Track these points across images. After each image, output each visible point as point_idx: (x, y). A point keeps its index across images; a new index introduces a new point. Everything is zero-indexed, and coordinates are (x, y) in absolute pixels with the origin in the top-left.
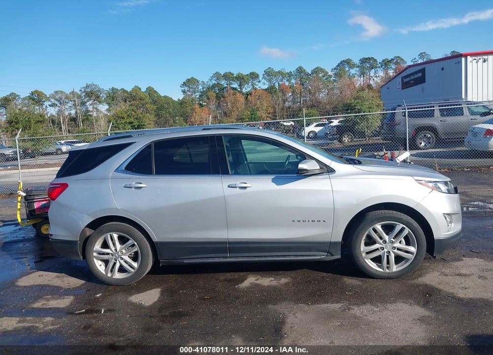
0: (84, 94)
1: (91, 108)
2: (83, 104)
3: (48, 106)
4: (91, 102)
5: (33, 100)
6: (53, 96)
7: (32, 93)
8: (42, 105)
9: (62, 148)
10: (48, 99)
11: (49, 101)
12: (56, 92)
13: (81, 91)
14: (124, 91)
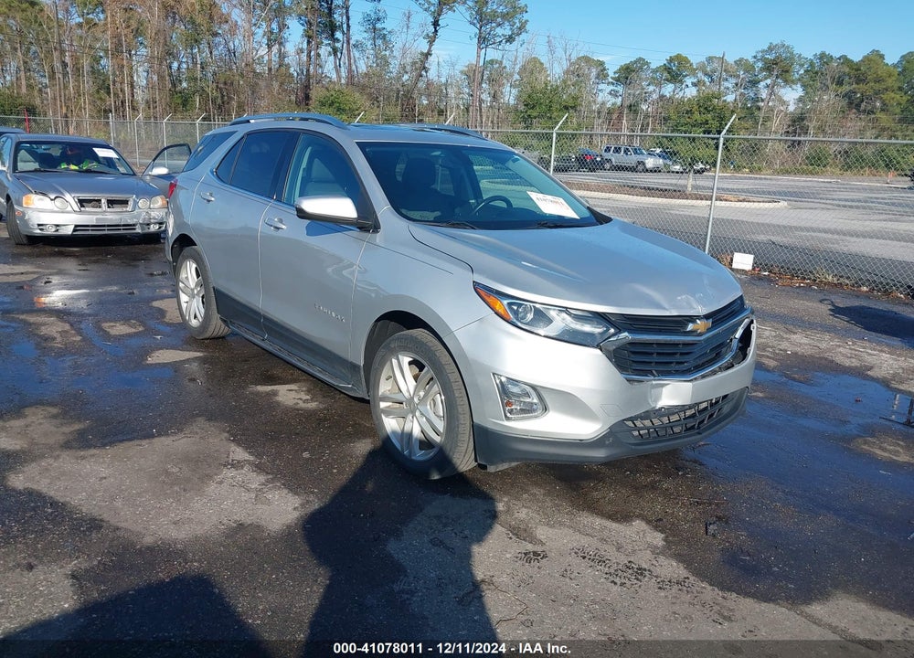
0: (760, 65)
1: (764, 94)
2: (754, 83)
3: (690, 85)
4: (769, 81)
5: (669, 73)
6: (702, 68)
7: (671, 60)
8: (681, 82)
9: (647, 161)
10: (693, 72)
11: (695, 75)
12: (710, 59)
13: (755, 57)
14: (845, 60)
